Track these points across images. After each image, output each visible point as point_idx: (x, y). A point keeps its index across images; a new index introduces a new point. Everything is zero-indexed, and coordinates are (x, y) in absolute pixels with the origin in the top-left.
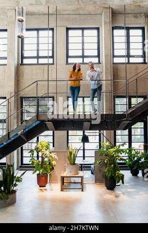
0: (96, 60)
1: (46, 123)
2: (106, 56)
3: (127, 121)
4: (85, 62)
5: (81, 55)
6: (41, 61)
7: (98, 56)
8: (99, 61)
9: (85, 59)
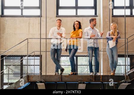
0: (92, 12)
1: (37, 84)
2: (104, 8)
3: (125, 82)
4: (78, 14)
5: (74, 5)
6: (26, 12)
7: (95, 7)
8: (96, 13)
9: (79, 10)
